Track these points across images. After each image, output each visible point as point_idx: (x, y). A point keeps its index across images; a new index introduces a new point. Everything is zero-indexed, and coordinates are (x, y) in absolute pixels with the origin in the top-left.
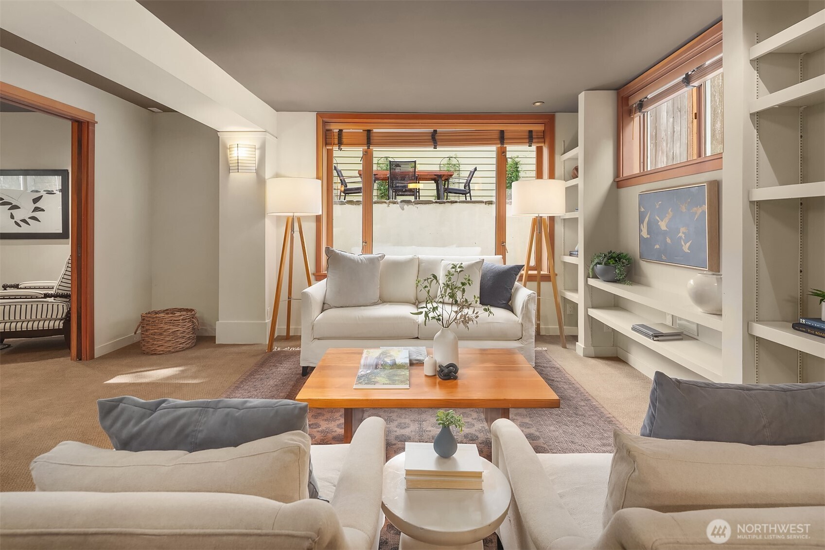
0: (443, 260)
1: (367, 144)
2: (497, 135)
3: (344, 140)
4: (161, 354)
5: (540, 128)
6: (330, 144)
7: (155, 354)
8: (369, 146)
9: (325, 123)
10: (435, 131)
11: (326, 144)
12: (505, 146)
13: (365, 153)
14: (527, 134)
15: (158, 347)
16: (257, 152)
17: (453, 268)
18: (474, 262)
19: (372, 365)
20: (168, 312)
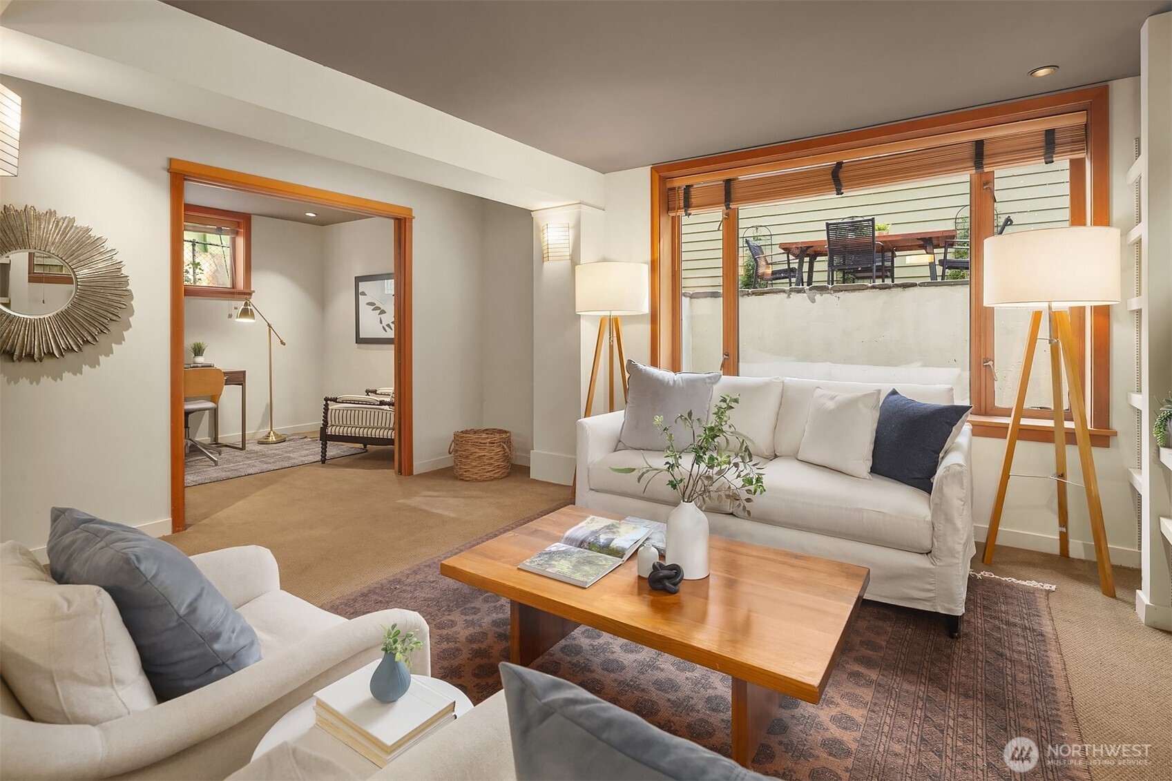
0: (818, 387)
1: (726, 202)
2: (969, 152)
3: (693, 201)
4: (467, 481)
5: (1079, 119)
6: (674, 209)
7: (463, 479)
8: (729, 205)
9: (663, 180)
10: (840, 165)
11: (668, 210)
12: (986, 170)
13: (725, 216)
14: (1043, 138)
15: (465, 472)
16: (571, 233)
17: (722, 401)
18: (860, 394)
19: (577, 540)
20: (488, 432)
